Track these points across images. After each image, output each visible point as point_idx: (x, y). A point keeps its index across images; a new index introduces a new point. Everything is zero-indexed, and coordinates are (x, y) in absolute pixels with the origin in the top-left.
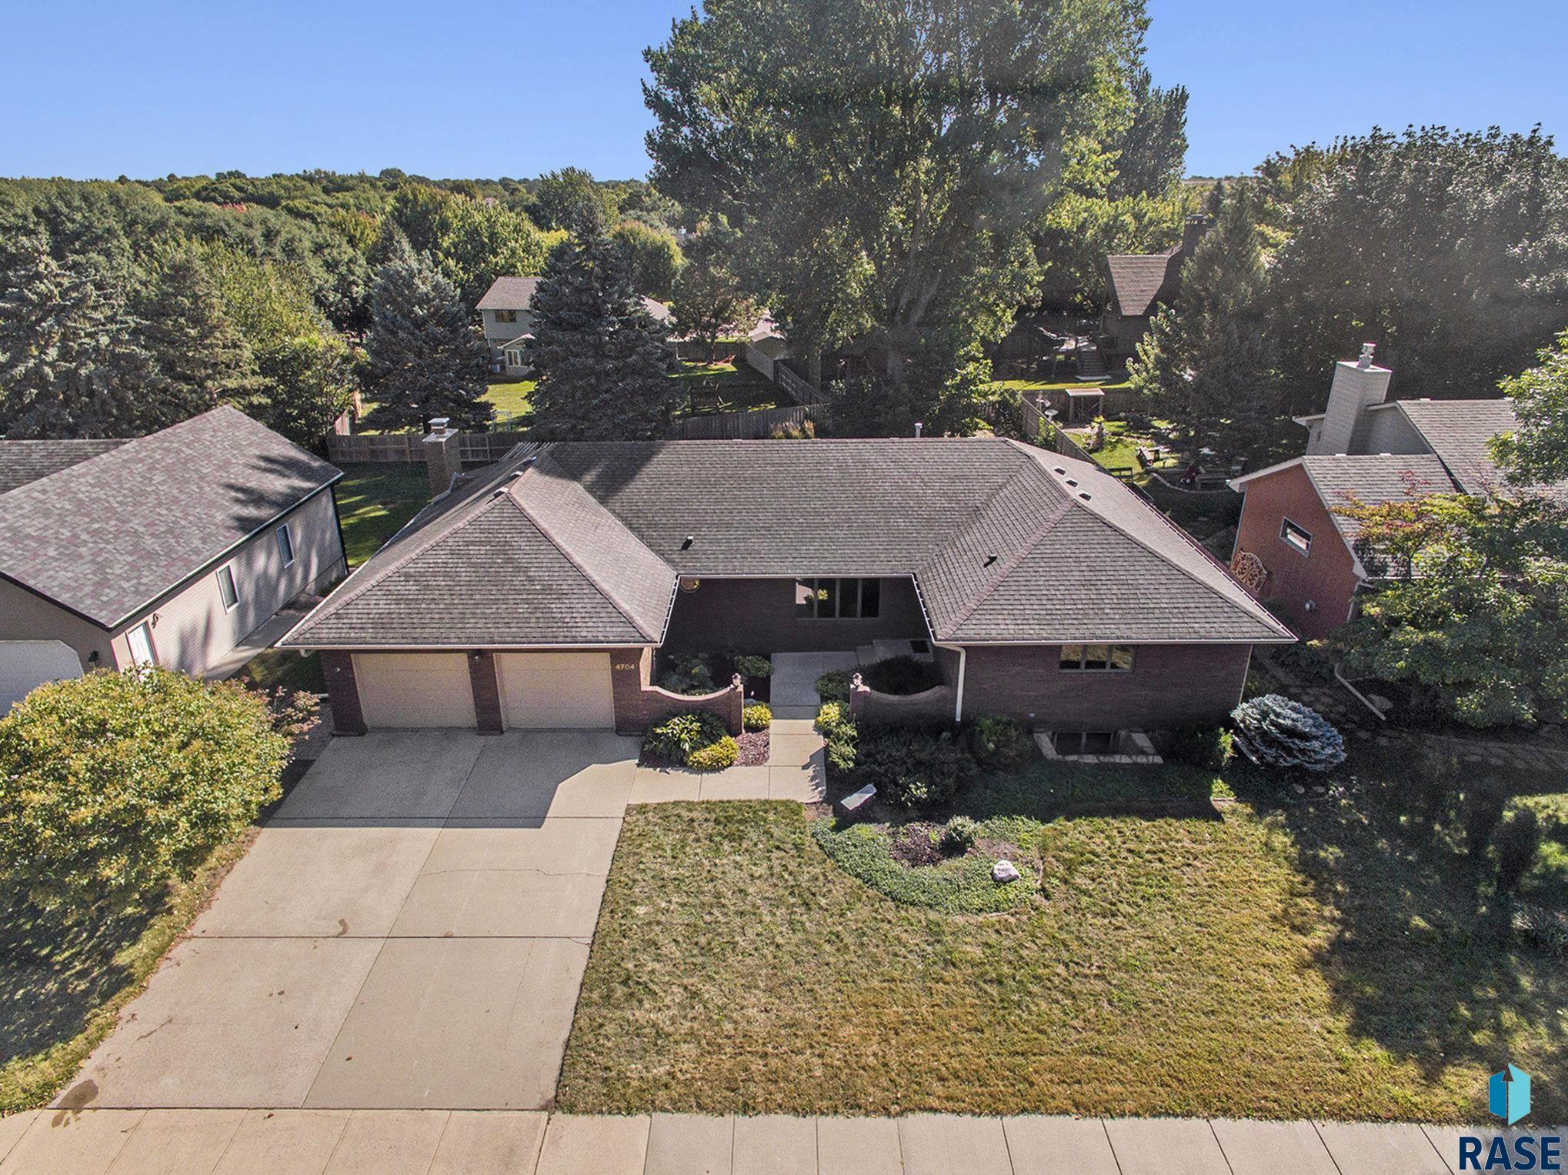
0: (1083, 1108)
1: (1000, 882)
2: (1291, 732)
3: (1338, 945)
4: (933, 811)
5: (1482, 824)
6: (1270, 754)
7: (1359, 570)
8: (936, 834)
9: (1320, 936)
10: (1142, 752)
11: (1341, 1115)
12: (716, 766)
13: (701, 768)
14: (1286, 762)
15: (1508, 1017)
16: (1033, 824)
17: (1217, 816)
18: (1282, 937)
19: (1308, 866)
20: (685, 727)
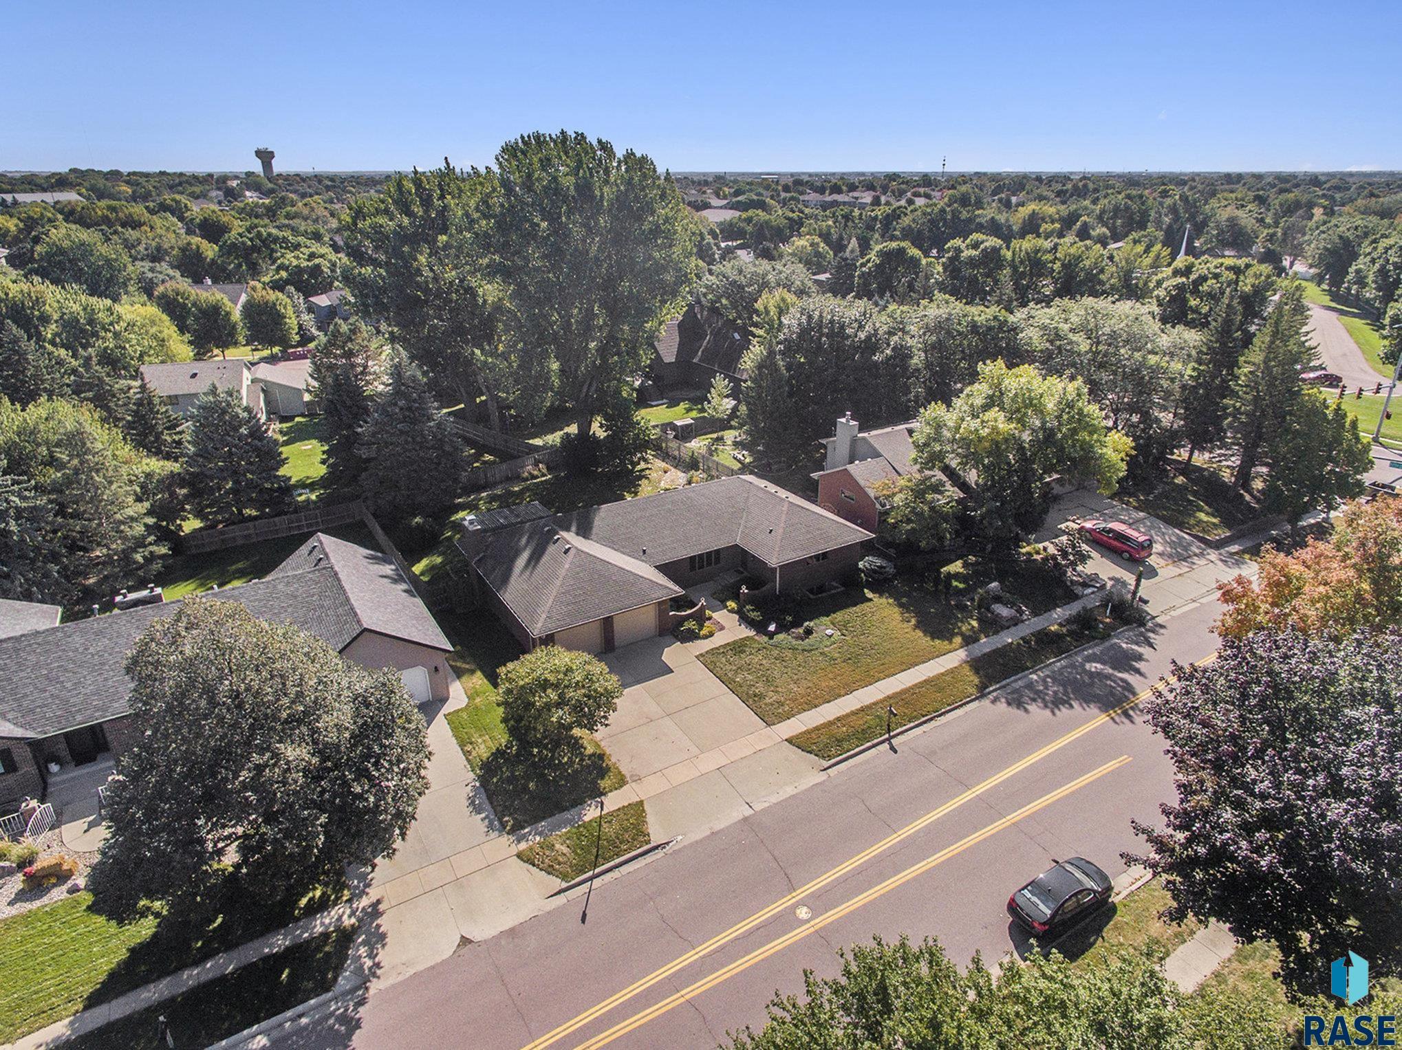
0: (888, 676)
1: (830, 636)
2: (881, 567)
3: (918, 622)
4: (797, 624)
5: (937, 580)
6: (876, 576)
7: (878, 506)
8: (801, 630)
9: (913, 621)
10: (836, 588)
11: (937, 657)
12: (711, 635)
13: (706, 637)
14: (881, 577)
15: (960, 624)
16: (825, 618)
17: (871, 600)
18: (906, 625)
19: (901, 605)
20: (691, 625)
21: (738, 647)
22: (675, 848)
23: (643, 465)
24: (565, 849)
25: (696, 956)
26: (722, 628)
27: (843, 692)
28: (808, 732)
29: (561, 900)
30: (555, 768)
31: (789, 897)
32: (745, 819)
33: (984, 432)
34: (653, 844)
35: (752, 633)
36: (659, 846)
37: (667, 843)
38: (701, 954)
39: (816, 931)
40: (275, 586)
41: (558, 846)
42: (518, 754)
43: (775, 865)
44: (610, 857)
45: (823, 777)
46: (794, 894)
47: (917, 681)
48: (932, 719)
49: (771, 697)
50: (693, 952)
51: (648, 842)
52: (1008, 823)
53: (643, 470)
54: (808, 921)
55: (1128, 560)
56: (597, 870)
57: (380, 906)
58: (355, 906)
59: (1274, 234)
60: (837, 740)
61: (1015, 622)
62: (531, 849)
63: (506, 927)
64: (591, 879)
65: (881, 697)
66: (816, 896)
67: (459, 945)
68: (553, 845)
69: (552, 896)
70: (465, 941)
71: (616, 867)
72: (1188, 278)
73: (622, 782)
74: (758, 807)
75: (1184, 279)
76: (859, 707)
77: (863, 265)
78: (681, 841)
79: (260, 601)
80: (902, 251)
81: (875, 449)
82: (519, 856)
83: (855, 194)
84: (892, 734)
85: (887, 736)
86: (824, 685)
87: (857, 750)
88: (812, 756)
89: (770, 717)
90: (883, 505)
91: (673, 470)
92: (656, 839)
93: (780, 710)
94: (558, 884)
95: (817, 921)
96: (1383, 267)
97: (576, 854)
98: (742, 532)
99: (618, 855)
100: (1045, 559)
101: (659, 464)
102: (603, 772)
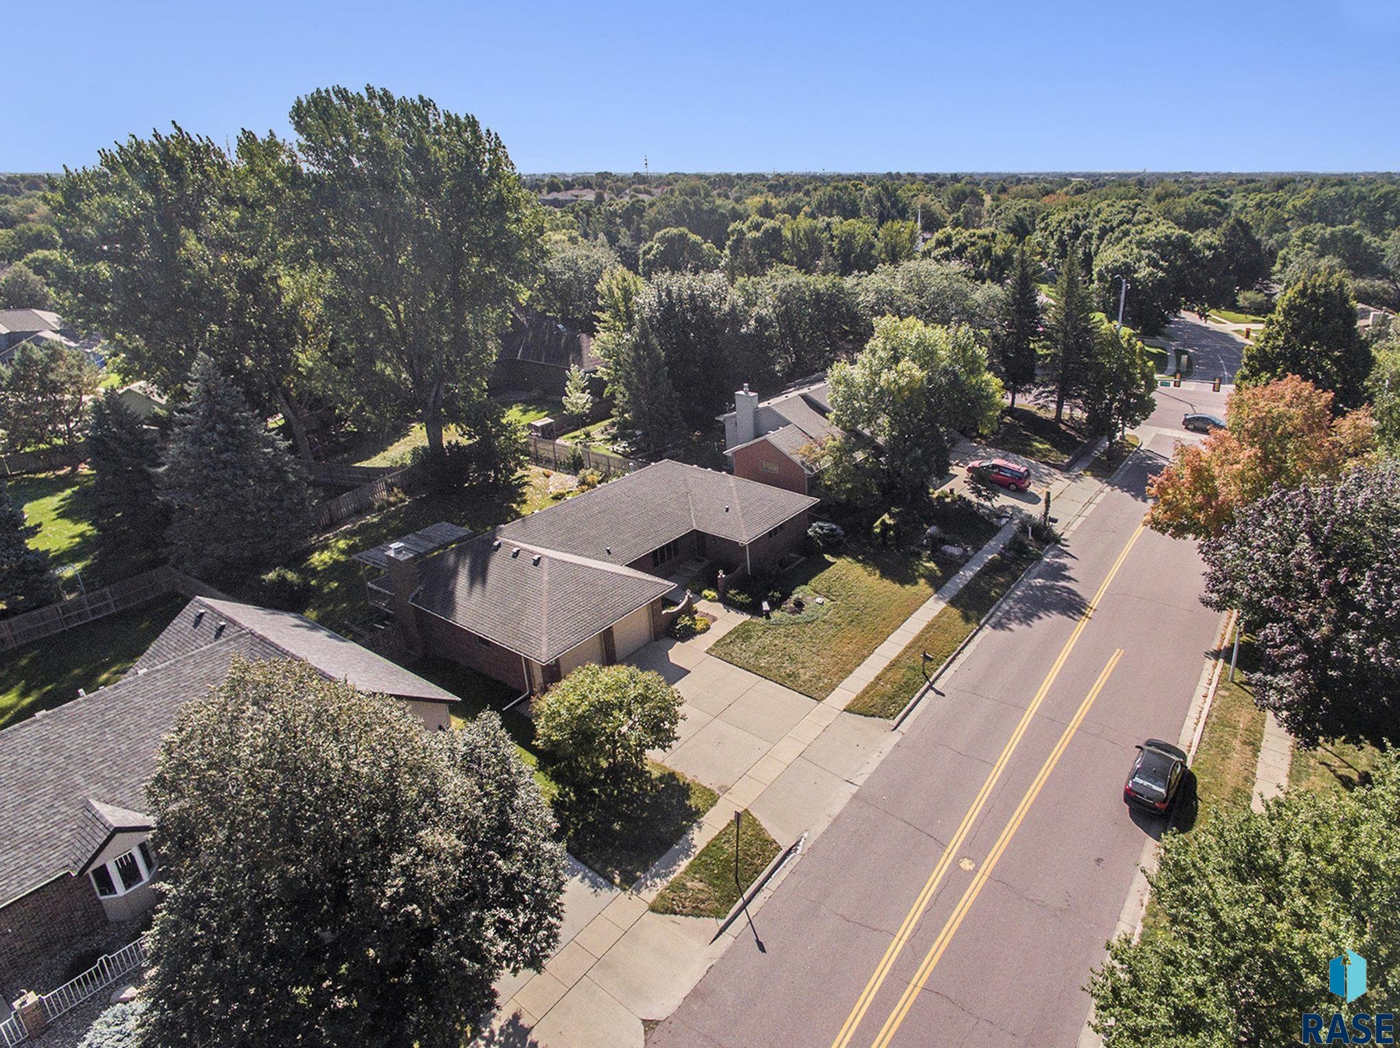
1: (822, 604)
2: (831, 530)
3: (882, 574)
4: (785, 599)
6: (829, 539)
7: (807, 472)
8: (791, 604)
10: (798, 559)
12: (708, 627)
13: (704, 631)
14: (835, 539)
16: (805, 587)
17: (833, 563)
19: (859, 561)
20: (686, 621)
21: (741, 634)
22: (809, 845)
23: (520, 473)
24: (700, 886)
25: (902, 943)
26: (714, 619)
27: (865, 652)
28: (858, 698)
29: (727, 940)
30: (630, 801)
31: (946, 855)
32: (855, 796)
33: (903, 382)
34: (785, 850)
35: (747, 617)
36: (791, 849)
37: (797, 844)
38: (905, 938)
39: (990, 877)
40: (178, 673)
41: (689, 884)
42: (579, 801)
43: (911, 829)
44: (751, 877)
45: (896, 737)
46: (948, 850)
47: (921, 628)
48: (954, 659)
49: (805, 675)
50: (896, 940)
51: (779, 849)
52: (1074, 730)
53: (521, 478)
54: (976, 870)
55: (1015, 491)
56: (746, 896)
57: (521, 1022)
58: (486, 1034)
59: (958, 218)
60: (890, 698)
61: (966, 559)
62: (661, 896)
63: (686, 991)
64: (743, 907)
65: (900, 649)
66: (969, 844)
67: (645, 1031)
68: (684, 885)
69: (715, 939)
70: (649, 1025)
71: (762, 885)
72: (950, 247)
73: (713, 799)
74: (860, 781)
75: (948, 249)
76: (888, 663)
77: (646, 253)
78: (810, 837)
79: (165, 696)
80: (683, 237)
81: (782, 418)
82: (653, 909)
83: (575, 192)
84: (931, 680)
85: (928, 683)
86: (845, 650)
87: (912, 702)
88: (877, 719)
89: (817, 691)
90: (811, 470)
91: (554, 473)
92: (785, 843)
93: (821, 684)
94: (715, 924)
95: (984, 867)
96: (1060, 238)
97: (714, 886)
98: (696, 516)
99: (758, 873)
100: (954, 501)
101: (535, 470)
102: (684, 791)
